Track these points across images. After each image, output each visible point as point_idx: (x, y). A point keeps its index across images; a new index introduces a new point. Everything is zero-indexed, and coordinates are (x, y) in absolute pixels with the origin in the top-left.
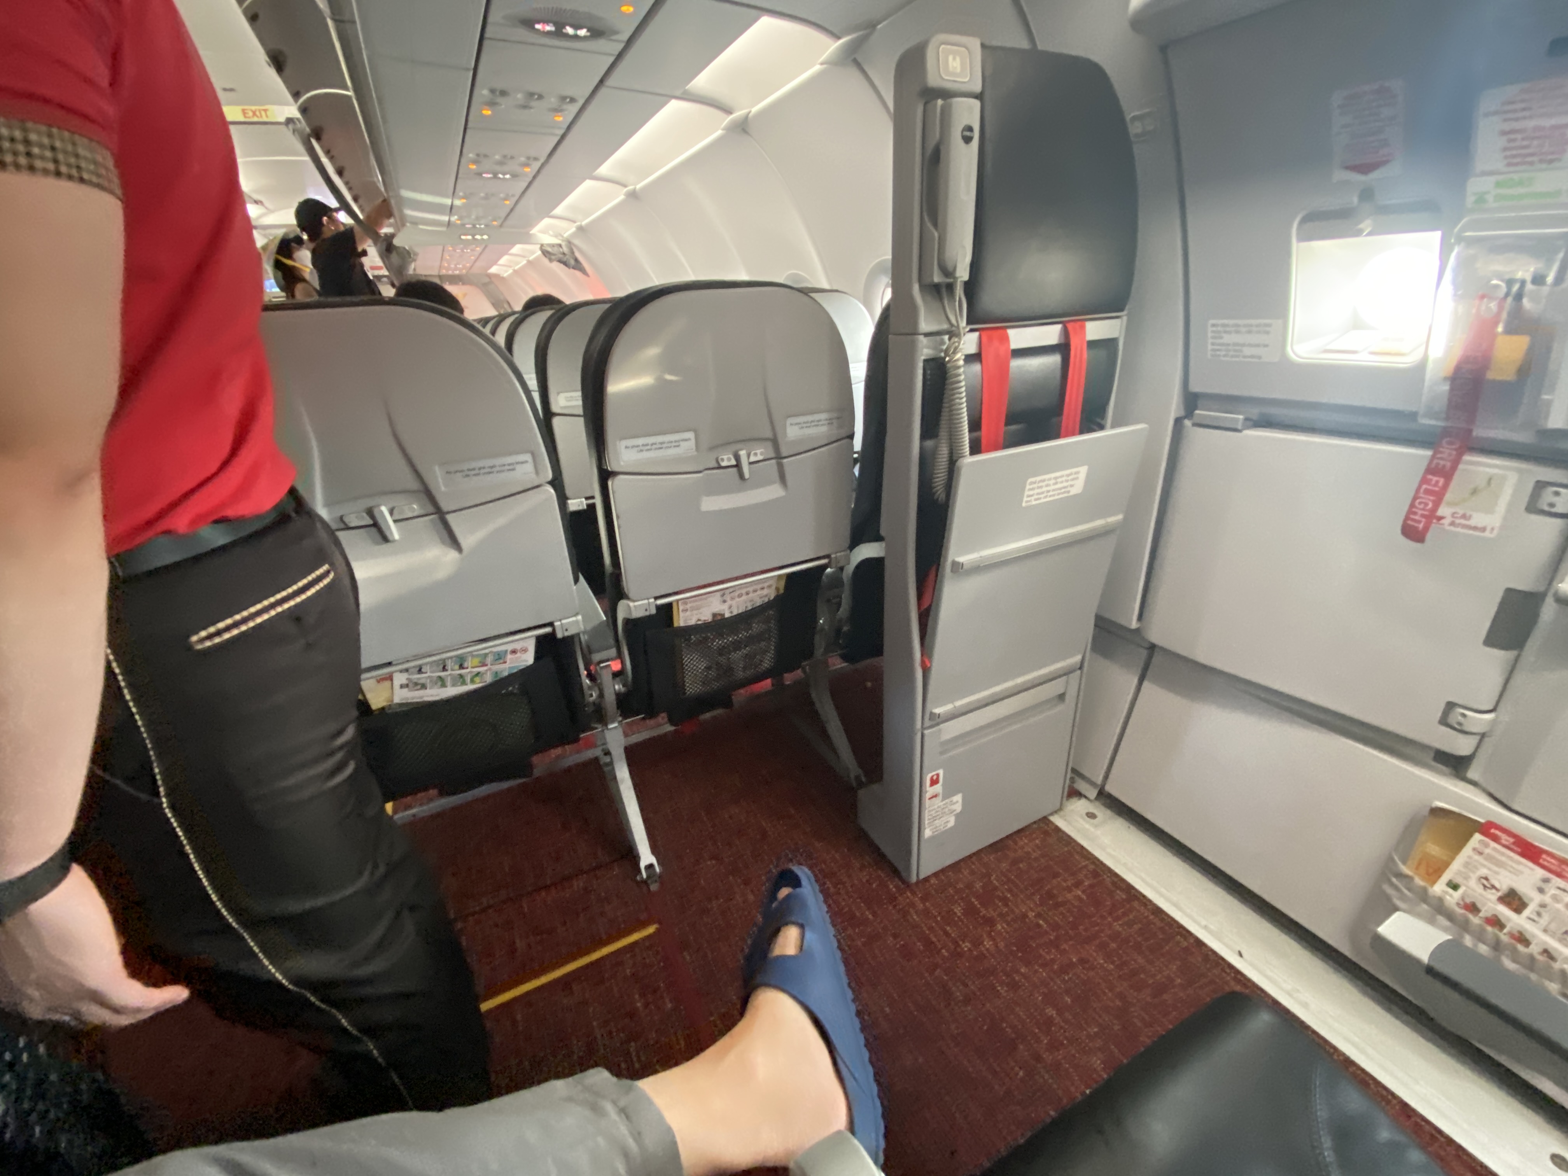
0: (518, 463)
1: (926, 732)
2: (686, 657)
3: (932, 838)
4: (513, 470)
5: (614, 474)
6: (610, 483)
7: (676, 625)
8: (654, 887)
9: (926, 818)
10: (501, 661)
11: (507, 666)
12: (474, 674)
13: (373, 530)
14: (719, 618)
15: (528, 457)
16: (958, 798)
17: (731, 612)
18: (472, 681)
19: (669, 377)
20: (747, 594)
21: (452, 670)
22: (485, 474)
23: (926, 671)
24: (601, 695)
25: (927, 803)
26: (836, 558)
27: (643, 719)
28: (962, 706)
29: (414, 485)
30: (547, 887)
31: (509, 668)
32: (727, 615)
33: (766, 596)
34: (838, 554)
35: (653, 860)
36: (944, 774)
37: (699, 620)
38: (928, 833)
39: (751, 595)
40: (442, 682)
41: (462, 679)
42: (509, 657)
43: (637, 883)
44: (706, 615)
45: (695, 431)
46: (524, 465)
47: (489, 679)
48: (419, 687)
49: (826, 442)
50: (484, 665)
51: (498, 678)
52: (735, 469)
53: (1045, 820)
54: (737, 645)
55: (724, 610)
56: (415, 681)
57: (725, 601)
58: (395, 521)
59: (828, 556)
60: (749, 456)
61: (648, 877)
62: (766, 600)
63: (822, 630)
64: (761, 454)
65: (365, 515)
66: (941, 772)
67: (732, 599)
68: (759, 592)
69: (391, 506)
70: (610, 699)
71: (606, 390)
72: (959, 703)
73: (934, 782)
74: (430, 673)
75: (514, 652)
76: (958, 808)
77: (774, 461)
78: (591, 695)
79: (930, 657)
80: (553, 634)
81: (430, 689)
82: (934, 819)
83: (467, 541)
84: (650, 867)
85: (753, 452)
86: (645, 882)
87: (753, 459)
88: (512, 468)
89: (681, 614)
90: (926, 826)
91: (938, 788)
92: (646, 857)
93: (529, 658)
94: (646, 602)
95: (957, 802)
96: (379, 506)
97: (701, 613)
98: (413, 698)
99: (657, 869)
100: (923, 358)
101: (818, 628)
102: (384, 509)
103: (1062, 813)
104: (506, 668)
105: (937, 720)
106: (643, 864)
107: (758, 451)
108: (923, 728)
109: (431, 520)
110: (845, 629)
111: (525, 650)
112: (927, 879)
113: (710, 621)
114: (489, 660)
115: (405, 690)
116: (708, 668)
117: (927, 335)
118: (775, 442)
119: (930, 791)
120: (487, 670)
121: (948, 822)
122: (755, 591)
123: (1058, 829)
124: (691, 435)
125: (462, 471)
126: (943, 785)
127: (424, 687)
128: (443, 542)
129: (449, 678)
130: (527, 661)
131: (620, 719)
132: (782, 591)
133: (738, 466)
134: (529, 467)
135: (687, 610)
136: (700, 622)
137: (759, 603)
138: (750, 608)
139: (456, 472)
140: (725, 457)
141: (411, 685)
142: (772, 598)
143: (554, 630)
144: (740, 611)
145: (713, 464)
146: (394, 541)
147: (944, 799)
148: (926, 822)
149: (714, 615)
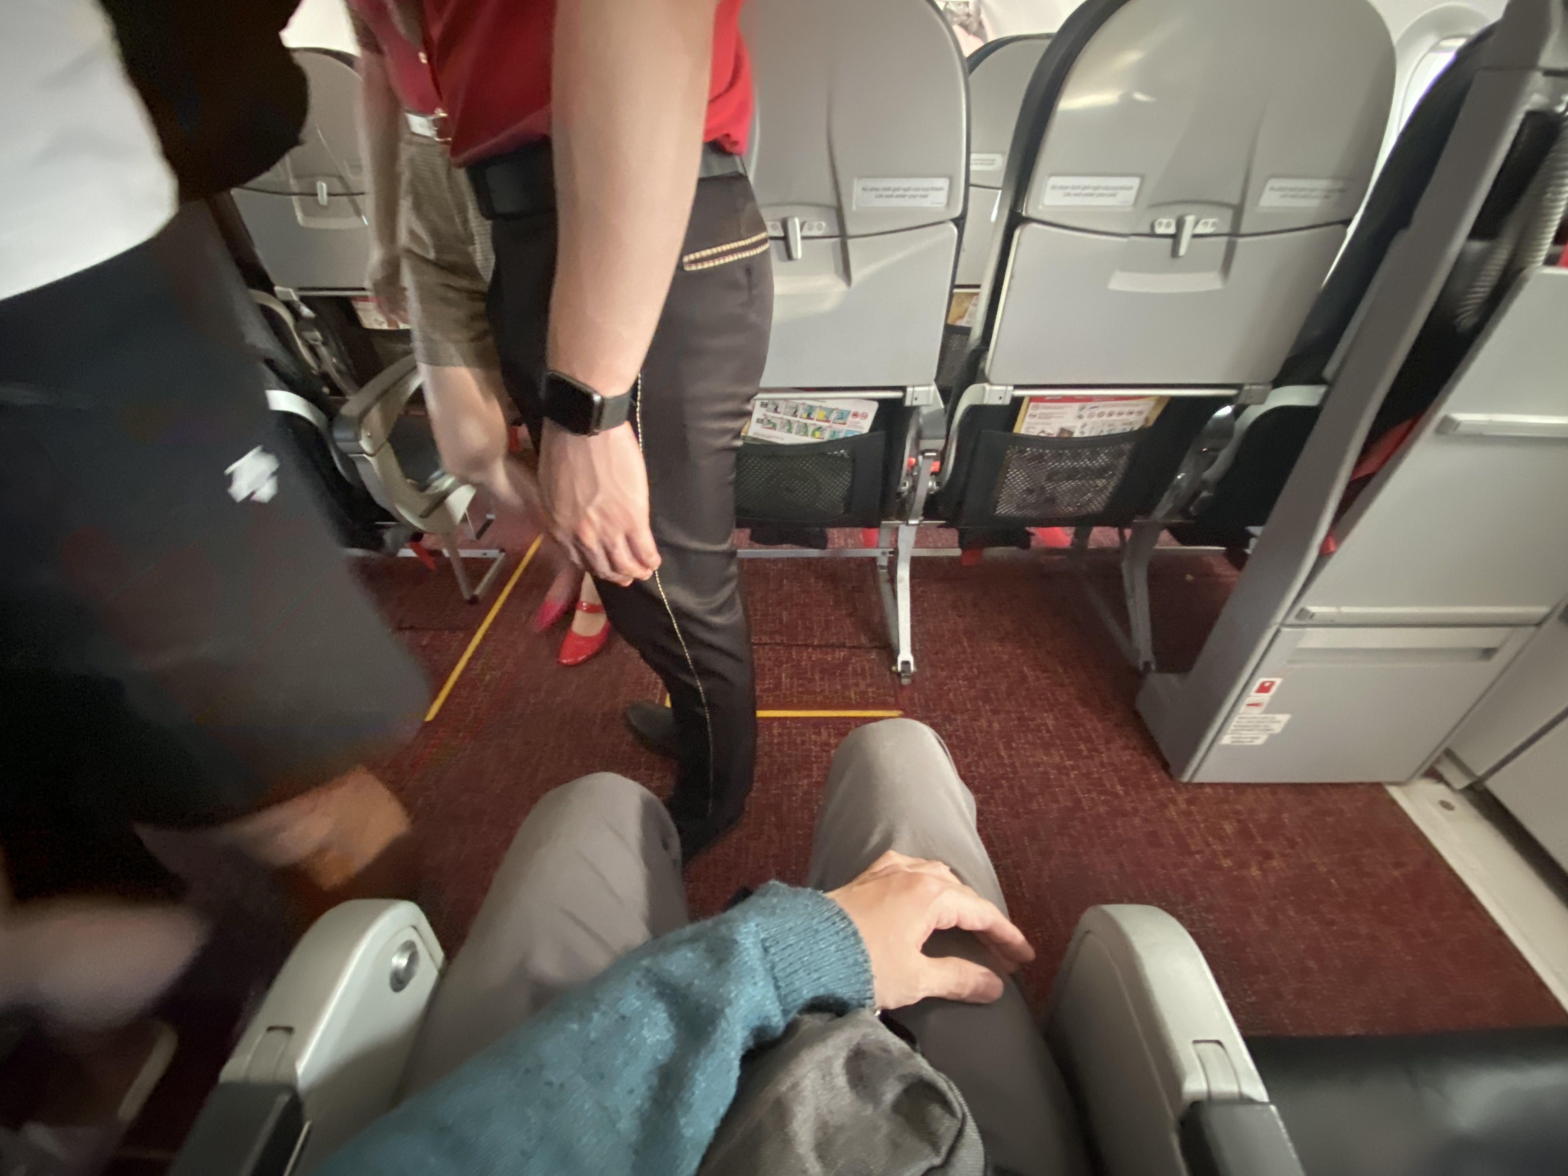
0: (933, 189)
1: (1285, 630)
2: (1012, 470)
3: (1227, 747)
4: (926, 196)
5: (1028, 220)
6: (1017, 233)
7: (1016, 430)
8: (905, 681)
9: (1234, 723)
10: (842, 421)
11: (845, 428)
12: (816, 427)
13: (781, 243)
14: (1066, 435)
15: (943, 183)
16: (1284, 718)
17: (1082, 433)
18: (813, 435)
19: (1139, 97)
20: (1110, 414)
21: (801, 417)
22: (898, 196)
23: (1325, 554)
24: (914, 488)
25: (1243, 708)
26: (1250, 390)
27: (941, 526)
28: (1348, 615)
29: (830, 199)
30: (815, 647)
31: (847, 430)
32: (1077, 434)
33: (1131, 423)
34: (1254, 387)
35: (911, 659)
36: (1282, 686)
37: (1043, 432)
38: (1226, 740)
39: (1114, 417)
40: (789, 426)
41: (804, 430)
42: (850, 419)
43: (891, 671)
44: (1052, 429)
45: (1143, 177)
46: (938, 193)
47: (827, 436)
48: (770, 426)
49: (1310, 223)
50: (828, 421)
51: (834, 438)
52: (1169, 241)
53: (1378, 787)
54: (1072, 474)
55: (1074, 427)
56: (769, 418)
57: (1080, 417)
58: (804, 238)
59: (1238, 387)
60: (1197, 223)
61: (903, 671)
62: (1128, 429)
63: (1178, 486)
64: (1214, 224)
65: (779, 224)
66: (1278, 681)
67: (1091, 416)
68: (1124, 417)
69: (803, 220)
70: (921, 494)
71: (1057, 105)
72: (1345, 610)
73: (1263, 689)
74: (784, 415)
75: (855, 415)
76: (1277, 728)
77: (1225, 239)
78: (905, 484)
79: (1339, 540)
80: (901, 401)
81: (780, 430)
82: (1243, 728)
83: (857, 274)
84: (906, 663)
85: (1203, 221)
86: (899, 675)
87: (1200, 230)
88: (924, 193)
89: (1027, 419)
90: (1229, 731)
91: (1265, 697)
92: (905, 654)
93: (864, 426)
94: (1004, 388)
95: (1279, 722)
96: (793, 217)
97: (1049, 424)
98: (763, 435)
99: (912, 668)
100: (1527, 107)
101: (1175, 483)
102: (797, 221)
103: (1405, 789)
104: (844, 431)
105: (1305, 619)
106: (900, 659)
107: (1211, 221)
108: (1283, 624)
109: (834, 244)
110: (1204, 494)
111: (865, 416)
112: (1201, 785)
113: (1055, 436)
114: (833, 416)
115: (760, 425)
116: (1030, 491)
117: (1548, 73)
118: (1238, 211)
119: (1253, 696)
120: (828, 427)
121: (1257, 738)
122: (1120, 414)
123: (1393, 802)
124: (1135, 182)
125: (877, 189)
126: (1272, 697)
127: (774, 427)
128: (836, 272)
129: (796, 424)
130: (861, 427)
131: (921, 518)
132: (1151, 424)
133: (1175, 238)
134: (942, 196)
135: (1035, 416)
136: (1043, 435)
137: (1118, 429)
138: (1105, 433)
139: (872, 189)
140: (1165, 221)
141: (765, 421)
142: (1136, 428)
143: (904, 396)
144: (1093, 434)
145: (1146, 229)
146: (797, 259)
147: (1266, 712)
148: (1232, 728)
149: (1063, 430)
